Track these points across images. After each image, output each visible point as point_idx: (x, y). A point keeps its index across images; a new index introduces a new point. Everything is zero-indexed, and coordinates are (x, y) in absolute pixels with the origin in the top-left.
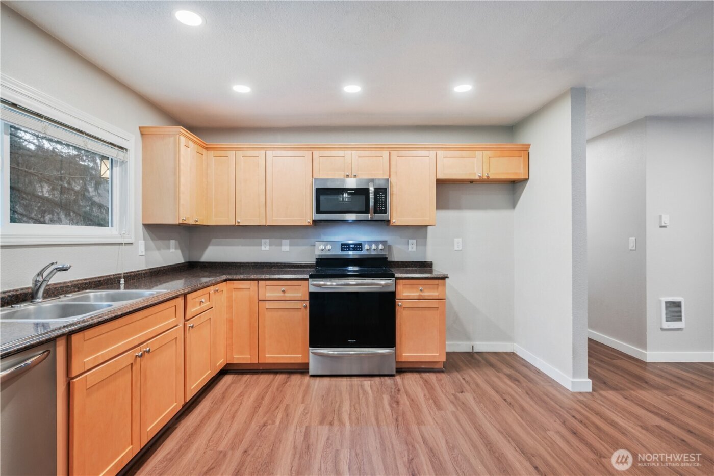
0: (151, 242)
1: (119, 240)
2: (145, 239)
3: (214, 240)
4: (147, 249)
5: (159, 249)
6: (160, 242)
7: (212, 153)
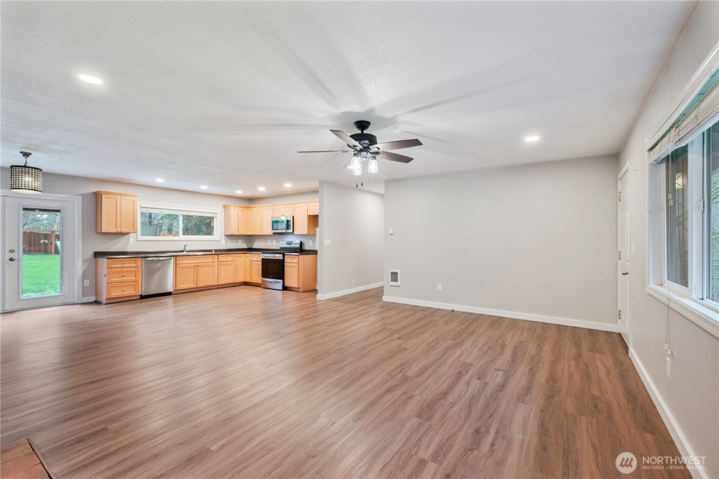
0: (228, 240)
1: (214, 240)
2: (225, 239)
3: (256, 240)
4: (226, 242)
5: (232, 242)
6: (233, 241)
7: (249, 209)
